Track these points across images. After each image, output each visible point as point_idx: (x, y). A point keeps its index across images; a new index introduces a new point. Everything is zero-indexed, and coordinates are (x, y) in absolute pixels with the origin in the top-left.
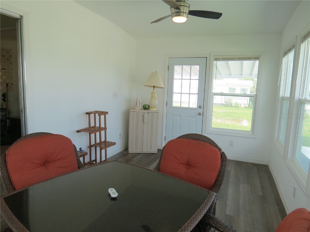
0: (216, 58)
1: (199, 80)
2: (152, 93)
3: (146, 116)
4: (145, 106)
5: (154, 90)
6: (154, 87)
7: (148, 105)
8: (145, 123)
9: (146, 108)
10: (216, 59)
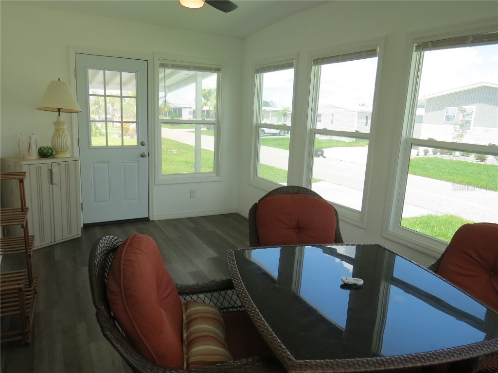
0: (163, 63)
1: (137, 97)
2: (58, 124)
3: (55, 170)
4: (42, 151)
5: (61, 117)
6: (59, 110)
7: (50, 148)
8: (56, 184)
9: (44, 154)
10: (163, 66)
